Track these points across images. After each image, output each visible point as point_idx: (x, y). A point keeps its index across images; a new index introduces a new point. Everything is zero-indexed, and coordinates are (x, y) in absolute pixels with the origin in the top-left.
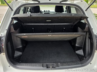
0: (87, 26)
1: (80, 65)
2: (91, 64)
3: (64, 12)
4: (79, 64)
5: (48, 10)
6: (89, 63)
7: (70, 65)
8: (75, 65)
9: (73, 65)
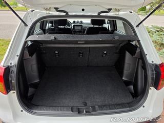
0: (138, 51)
1: (128, 109)
2: (144, 107)
3: (105, 23)
4: (125, 108)
5: (80, 21)
6: (141, 105)
7: (112, 109)
8: (120, 108)
9: (118, 109)
